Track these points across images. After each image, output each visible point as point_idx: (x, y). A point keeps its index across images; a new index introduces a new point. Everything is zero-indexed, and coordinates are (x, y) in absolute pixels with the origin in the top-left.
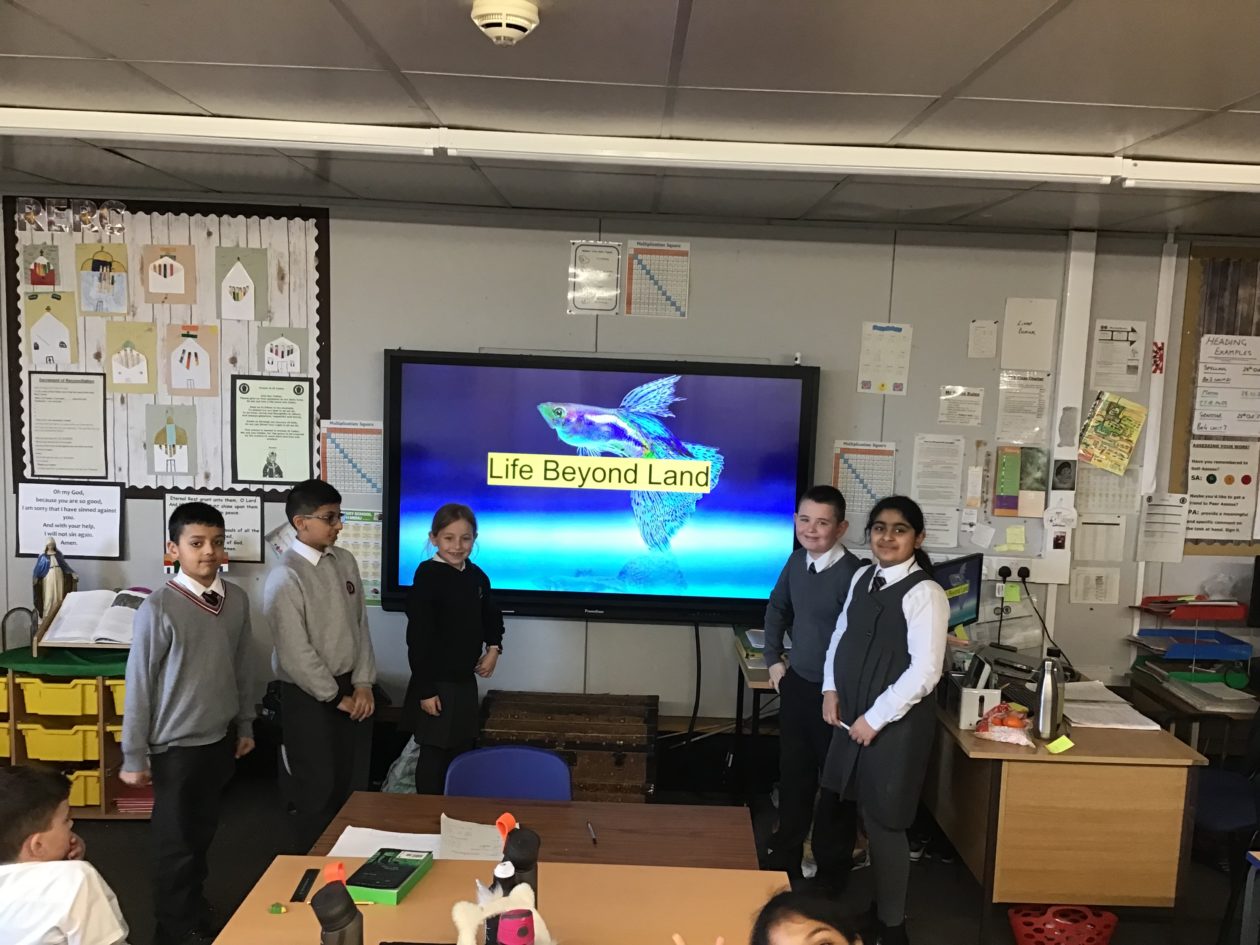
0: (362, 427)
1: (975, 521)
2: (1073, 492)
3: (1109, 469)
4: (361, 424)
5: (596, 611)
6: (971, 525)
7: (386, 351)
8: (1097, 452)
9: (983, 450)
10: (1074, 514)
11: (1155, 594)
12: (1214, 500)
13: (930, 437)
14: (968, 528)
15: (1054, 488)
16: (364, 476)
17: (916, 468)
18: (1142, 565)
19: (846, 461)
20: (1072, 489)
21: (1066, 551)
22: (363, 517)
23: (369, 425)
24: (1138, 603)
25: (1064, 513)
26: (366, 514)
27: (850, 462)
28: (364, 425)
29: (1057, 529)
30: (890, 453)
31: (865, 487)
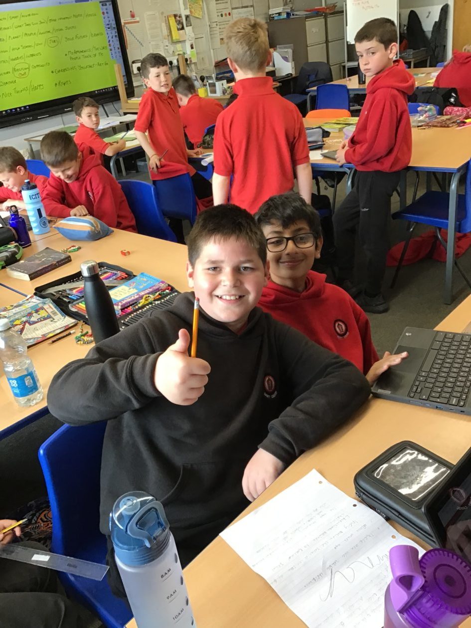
1: (168, 44)
2: (191, 27)
3: (197, 16)
6: (167, 46)
8: (193, 10)
9: (164, 15)
10: (193, 34)
11: (216, 60)
12: (223, 23)
13: (149, 13)
14: (167, 48)
15: (187, 26)
17: (147, 26)
18: (212, 51)
19: (127, 28)
20: (191, 25)
21: (194, 50)
24: (214, 64)
25: (191, 35)
27: (128, 28)
29: (191, 42)
30: (138, 22)
31: (135, 37)
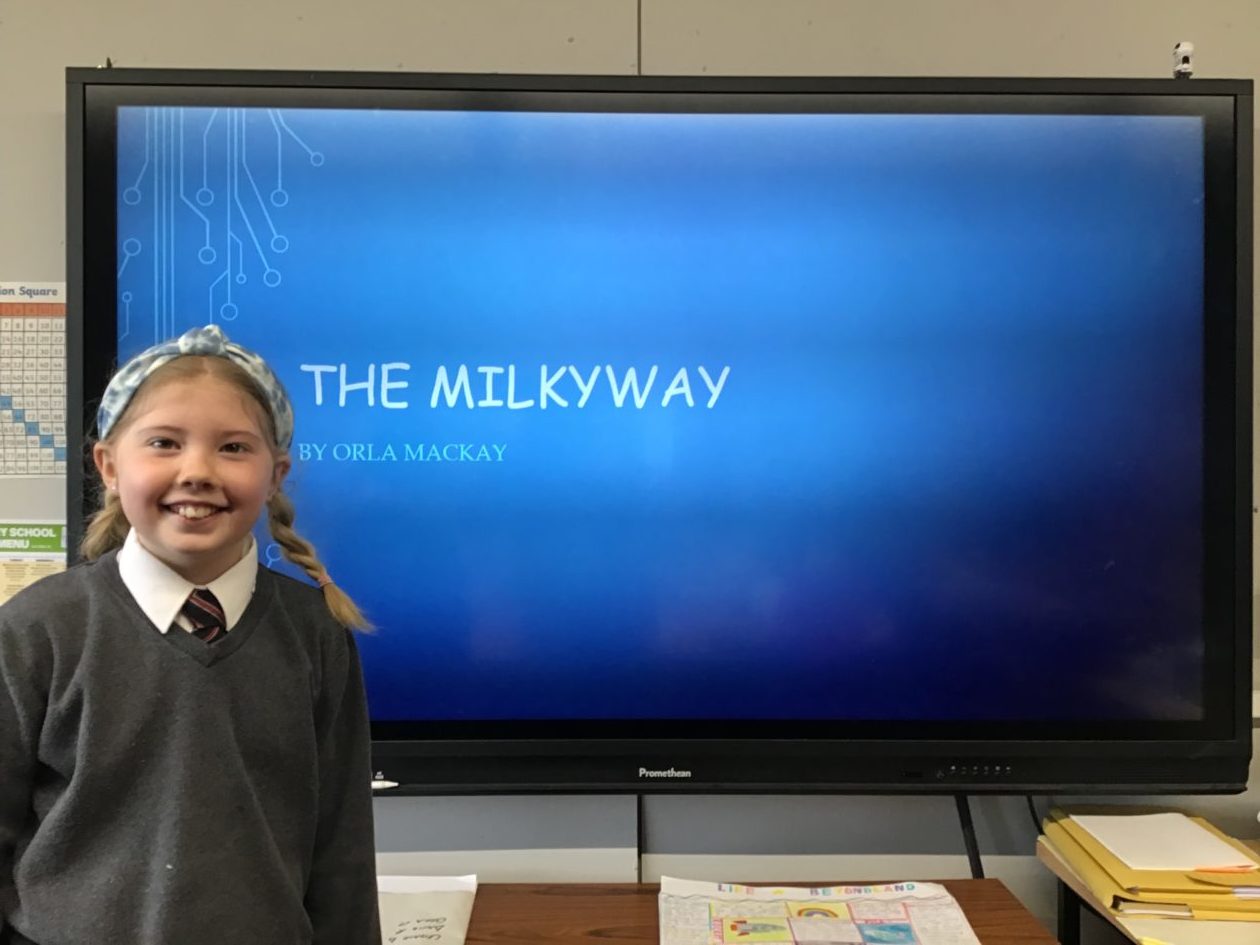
0: (26, 299)
4: (24, 291)
5: (671, 773)
7: (69, 70)
16: (32, 429)
22: (33, 540)
23: (44, 292)
26: (41, 533)
28: (30, 293)
